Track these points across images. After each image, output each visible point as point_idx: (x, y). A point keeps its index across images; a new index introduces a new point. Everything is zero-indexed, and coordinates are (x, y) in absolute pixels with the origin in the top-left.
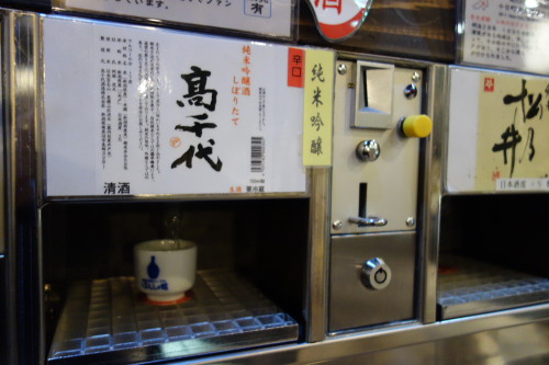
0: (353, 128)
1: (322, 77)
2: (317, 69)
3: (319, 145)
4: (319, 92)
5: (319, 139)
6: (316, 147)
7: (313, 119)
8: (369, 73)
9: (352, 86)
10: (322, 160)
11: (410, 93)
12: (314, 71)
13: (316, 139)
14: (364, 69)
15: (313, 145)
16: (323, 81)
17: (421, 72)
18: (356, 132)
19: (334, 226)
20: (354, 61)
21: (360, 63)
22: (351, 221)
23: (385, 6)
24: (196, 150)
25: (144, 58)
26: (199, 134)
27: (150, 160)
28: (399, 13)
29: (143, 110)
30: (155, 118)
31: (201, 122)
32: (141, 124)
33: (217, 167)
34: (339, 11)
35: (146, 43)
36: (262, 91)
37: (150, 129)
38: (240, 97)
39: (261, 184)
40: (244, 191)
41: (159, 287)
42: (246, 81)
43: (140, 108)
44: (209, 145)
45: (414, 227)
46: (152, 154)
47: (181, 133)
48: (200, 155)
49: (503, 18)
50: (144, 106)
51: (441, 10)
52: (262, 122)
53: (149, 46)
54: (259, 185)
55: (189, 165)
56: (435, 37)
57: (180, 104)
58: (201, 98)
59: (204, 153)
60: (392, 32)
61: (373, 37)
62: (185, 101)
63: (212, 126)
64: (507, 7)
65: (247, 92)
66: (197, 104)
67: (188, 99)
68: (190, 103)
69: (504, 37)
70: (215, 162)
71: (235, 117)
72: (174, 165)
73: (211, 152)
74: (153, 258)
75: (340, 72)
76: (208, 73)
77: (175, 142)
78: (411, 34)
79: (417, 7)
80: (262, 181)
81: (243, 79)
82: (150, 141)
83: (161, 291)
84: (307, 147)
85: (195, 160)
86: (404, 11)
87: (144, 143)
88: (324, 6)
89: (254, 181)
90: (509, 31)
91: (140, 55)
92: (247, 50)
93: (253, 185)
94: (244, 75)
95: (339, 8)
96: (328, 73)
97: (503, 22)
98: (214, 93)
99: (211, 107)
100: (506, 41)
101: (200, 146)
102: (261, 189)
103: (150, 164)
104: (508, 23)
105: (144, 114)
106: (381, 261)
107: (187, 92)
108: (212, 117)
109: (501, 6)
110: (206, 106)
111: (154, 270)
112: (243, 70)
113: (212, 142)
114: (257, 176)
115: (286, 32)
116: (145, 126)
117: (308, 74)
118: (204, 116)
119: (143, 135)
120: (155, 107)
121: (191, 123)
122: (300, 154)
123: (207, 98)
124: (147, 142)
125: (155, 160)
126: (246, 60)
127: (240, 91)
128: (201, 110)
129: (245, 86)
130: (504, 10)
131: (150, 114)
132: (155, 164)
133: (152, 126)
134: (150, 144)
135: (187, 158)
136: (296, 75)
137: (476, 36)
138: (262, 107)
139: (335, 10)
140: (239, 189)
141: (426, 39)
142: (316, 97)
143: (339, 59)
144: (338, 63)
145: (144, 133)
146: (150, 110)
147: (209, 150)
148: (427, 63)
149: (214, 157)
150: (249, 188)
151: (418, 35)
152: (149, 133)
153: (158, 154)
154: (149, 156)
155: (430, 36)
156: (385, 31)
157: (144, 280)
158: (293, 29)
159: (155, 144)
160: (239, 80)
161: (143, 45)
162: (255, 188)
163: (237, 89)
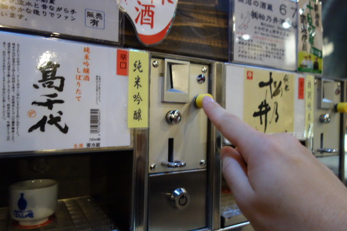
0: (163, 102)
1: (141, 69)
2: (137, 63)
3: (139, 114)
4: (139, 79)
5: (140, 110)
6: (137, 115)
7: (135, 97)
8: (173, 66)
9: (162, 75)
10: (142, 124)
11: (201, 79)
12: (135, 65)
13: (137, 110)
14: (170, 65)
15: (135, 114)
16: (142, 71)
17: (207, 67)
18: (165, 105)
19: (151, 168)
20: (164, 59)
21: (166, 60)
22: (163, 165)
23: (184, 24)
24: (48, 119)
25: (7, 54)
26: (51, 108)
27: (11, 126)
28: (193, 29)
29: (6, 91)
30: (16, 97)
31: (52, 99)
32: (4, 101)
33: (65, 130)
34: (152, 27)
35: (9, 44)
36: (98, 78)
37: (11, 105)
38: (82, 82)
39: (98, 142)
40: (85, 146)
41: (26, 216)
42: (87, 71)
43: (4, 89)
44: (58, 115)
45: (205, 166)
46: (13, 122)
47: (36, 107)
48: (51, 123)
49: (257, 35)
50: (6, 88)
51: (220, 28)
52: (98, 99)
53: (12, 46)
54: (96, 142)
55: (43, 130)
56: (216, 45)
57: (36, 87)
58: (52, 83)
59: (55, 121)
60: (188, 41)
61: (176, 44)
62: (40, 85)
63: (61, 102)
64: (259, 28)
65: (87, 78)
66: (49, 87)
67: (42, 83)
68: (44, 86)
69: (258, 46)
70: (63, 127)
71: (78, 95)
72: (31, 130)
73: (60, 121)
74: (22, 195)
75: (154, 66)
76: (58, 66)
77: (31, 113)
78: (201, 43)
79: (205, 26)
80: (99, 139)
81: (85, 69)
82: (11, 112)
83: (28, 219)
84: (131, 115)
85: (47, 126)
86: (196, 28)
87: (6, 115)
88: (142, 23)
89: (92, 140)
90: (261, 43)
91: (4, 52)
92: (87, 50)
93: (92, 142)
94: (85, 67)
95: (152, 25)
96: (145, 67)
97: (257, 37)
98: (63, 79)
99: (60, 89)
100: (260, 49)
101: (51, 116)
102: (98, 145)
103: (11, 130)
104: (260, 38)
105: (7, 94)
106: (183, 190)
107: (41, 78)
108: (60, 96)
109: (256, 28)
110: (56, 88)
111: (23, 203)
112: (84, 63)
113: (61, 113)
114: (95, 136)
115: (115, 39)
116: (7, 102)
117: (131, 67)
118: (55, 95)
119: (6, 109)
120: (16, 89)
121: (44, 100)
122: (126, 120)
123: (57, 83)
124: (9, 114)
125: (15, 127)
126: (87, 57)
127: (82, 78)
128: (53, 91)
129: (86, 74)
130: (257, 30)
131: (12, 94)
132: (15, 130)
133: (13, 102)
134: (11, 115)
135: (41, 125)
136: (122, 68)
137: (241, 45)
138: (98, 89)
139: (149, 26)
140: (81, 145)
141: (210, 46)
142: (137, 82)
143: (153, 57)
144: (152, 60)
145: (6, 107)
146: (11, 92)
147: (58, 119)
148: (210, 61)
149: (62, 124)
150: (88, 145)
151: (205, 43)
152: (11, 107)
153: (18, 122)
154: (11, 124)
155: (213, 44)
156: (184, 40)
157: (15, 211)
158: (121, 37)
159: (15, 115)
160: (81, 70)
161: (7, 45)
162: (93, 144)
163: (80, 77)
